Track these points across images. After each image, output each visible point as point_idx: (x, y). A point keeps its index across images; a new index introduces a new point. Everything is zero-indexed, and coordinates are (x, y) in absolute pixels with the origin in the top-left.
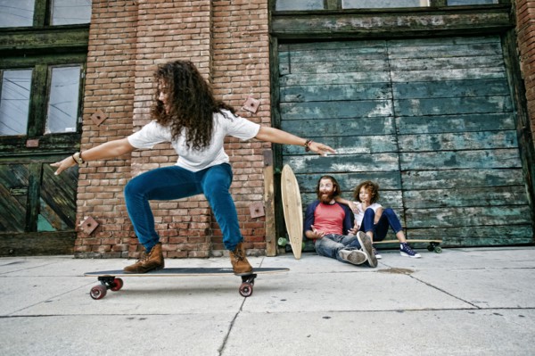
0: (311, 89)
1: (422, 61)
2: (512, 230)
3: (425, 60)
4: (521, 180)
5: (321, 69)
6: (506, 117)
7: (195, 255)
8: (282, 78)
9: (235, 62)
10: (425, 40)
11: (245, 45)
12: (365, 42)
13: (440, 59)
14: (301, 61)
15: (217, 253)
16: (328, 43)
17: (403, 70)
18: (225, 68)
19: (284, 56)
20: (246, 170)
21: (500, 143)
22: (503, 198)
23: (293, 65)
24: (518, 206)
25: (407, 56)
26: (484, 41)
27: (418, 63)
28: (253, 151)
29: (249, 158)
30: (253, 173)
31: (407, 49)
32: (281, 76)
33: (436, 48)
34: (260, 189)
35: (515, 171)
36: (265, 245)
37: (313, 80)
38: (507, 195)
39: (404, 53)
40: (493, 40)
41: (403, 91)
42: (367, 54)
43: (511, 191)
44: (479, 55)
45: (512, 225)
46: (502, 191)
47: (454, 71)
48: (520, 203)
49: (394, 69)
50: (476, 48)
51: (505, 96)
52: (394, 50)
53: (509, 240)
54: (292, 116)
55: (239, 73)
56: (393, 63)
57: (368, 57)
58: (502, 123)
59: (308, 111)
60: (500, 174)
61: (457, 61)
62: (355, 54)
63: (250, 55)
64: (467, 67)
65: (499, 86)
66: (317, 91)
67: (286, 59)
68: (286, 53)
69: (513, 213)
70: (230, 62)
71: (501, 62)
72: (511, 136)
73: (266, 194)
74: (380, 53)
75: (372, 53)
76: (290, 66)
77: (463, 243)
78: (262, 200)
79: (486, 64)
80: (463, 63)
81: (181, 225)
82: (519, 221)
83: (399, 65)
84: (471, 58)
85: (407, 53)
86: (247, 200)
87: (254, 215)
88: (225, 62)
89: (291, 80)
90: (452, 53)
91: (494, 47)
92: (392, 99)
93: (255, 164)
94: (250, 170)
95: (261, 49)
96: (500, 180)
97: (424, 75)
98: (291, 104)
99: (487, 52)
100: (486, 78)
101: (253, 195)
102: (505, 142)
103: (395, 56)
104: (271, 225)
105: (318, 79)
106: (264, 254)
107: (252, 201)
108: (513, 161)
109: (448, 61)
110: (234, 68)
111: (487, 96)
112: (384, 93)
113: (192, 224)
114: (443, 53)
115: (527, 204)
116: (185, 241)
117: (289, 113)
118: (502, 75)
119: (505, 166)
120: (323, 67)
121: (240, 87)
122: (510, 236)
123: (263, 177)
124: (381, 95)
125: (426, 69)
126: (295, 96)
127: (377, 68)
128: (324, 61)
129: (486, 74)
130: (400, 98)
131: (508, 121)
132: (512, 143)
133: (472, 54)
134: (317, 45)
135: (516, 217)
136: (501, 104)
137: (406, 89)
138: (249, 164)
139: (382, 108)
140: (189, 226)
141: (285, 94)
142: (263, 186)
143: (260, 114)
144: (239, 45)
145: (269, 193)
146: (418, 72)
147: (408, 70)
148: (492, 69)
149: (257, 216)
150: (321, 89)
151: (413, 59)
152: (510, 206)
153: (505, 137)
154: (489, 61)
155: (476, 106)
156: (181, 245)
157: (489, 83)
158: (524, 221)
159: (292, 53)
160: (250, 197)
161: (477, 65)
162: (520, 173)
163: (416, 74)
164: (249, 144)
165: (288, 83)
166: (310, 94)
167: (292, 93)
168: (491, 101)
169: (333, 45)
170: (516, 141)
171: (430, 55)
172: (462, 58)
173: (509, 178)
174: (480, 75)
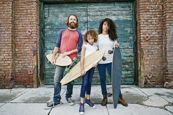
0: (57, 24)
1: (100, 12)
2: (127, 79)
3: (102, 12)
4: (132, 61)
5: (61, 15)
6: (130, 36)
7: (7, 87)
8: (46, 19)
9: (23, 14)
10: (103, 3)
11: (27, 6)
12: (79, 4)
13: (108, 12)
14: (53, 12)
15: (16, 86)
16: (64, 4)
17: (93, 16)
18: (19, 16)
19: (47, 10)
20: (27, 57)
21: (127, 46)
22: (125, 67)
23: (50, 13)
24: (130, 70)
25: (95, 10)
26: (126, 4)
27: (99, 13)
28: (29, 50)
29: (28, 52)
30: (29, 58)
31: (95, 7)
32: (45, 18)
33: (107, 7)
34: (32, 64)
35: (131, 57)
36: (33, 84)
37: (57, 20)
38: (127, 66)
39: (94, 9)
40: (130, 4)
41: (92, 25)
42: (79, 9)
43: (128, 65)
44: (123, 10)
45: (127, 77)
46: (125, 65)
47: (113, 17)
48: (131, 69)
49: (89, 15)
50: (122, 7)
51: (131, 28)
52: (90, 8)
53: (125, 83)
54: (49, 34)
55: (25, 18)
56: (89, 13)
57: (80, 10)
58: (129, 39)
59: (55, 32)
60: (125, 58)
61: (114, 12)
62: (74, 9)
63: (29, 11)
64: (118, 15)
65: (129, 24)
66: (59, 24)
67: (47, 11)
68: (48, 8)
69: (128, 73)
70: (21, 13)
71: (132, 13)
72: (131, 44)
73: (34, 66)
74: (84, 9)
75: (81, 9)
76: (49, 14)
77: (108, 83)
78: (33, 68)
79: (126, 14)
80: (117, 14)
81: (2, 77)
82: (130, 76)
83: (91, 14)
84: (120, 11)
85: (95, 9)
86: (27, 68)
87: (29, 73)
88: (19, 14)
89: (49, 20)
90: (113, 9)
91: (129, 7)
92: (87, 28)
93: (30, 54)
94: (28, 57)
95: (33, 8)
96: (125, 61)
97: (101, 18)
98: (48, 30)
99: (127, 9)
100: (125, 20)
101: (29, 66)
102: (128, 46)
103: (90, 10)
104: (35, 77)
105: (59, 19)
106: (33, 87)
107: (29, 68)
108: (131, 53)
109: (111, 13)
110: (23, 16)
111: (124, 28)
112: (84, 25)
113: (6, 77)
114: (109, 9)
115: (133, 70)
116: (4, 83)
117: (48, 33)
118: (131, 19)
119: (128, 55)
120: (62, 14)
121: (25, 24)
122: (125, 81)
123: (33, 59)
124: (83, 26)
125: (102, 16)
126: (50, 26)
127: (82, 15)
128: (62, 12)
129: (125, 18)
130: (91, 27)
131: (131, 38)
132: (131, 46)
133: (120, 10)
134: (60, 5)
135: (129, 74)
136: (129, 31)
137: (93, 24)
138: (28, 55)
139: (83, 32)
140: (5, 77)
141: (47, 26)
142: (33, 63)
143: (32, 35)
144: (25, 6)
145: (35, 65)
146: (98, 17)
147: (95, 16)
148: (127, 16)
149: (30, 73)
150: (60, 24)
151: (97, 11)
152: (127, 70)
153: (129, 44)
154: (127, 13)
155: (119, 32)
156: (2, 84)
157: (125, 22)
158: (131, 76)
159: (50, 8)
160: (28, 67)
161: (122, 14)
162: (133, 58)
163: (98, 18)
164: (28, 47)
165: (48, 21)
166: (56, 25)
167: (49, 25)
168: (125, 30)
169: (66, 5)
170: (133, 46)
171: (104, 10)
172: (116, 11)
173: (128, 60)
174: (122, 19)
